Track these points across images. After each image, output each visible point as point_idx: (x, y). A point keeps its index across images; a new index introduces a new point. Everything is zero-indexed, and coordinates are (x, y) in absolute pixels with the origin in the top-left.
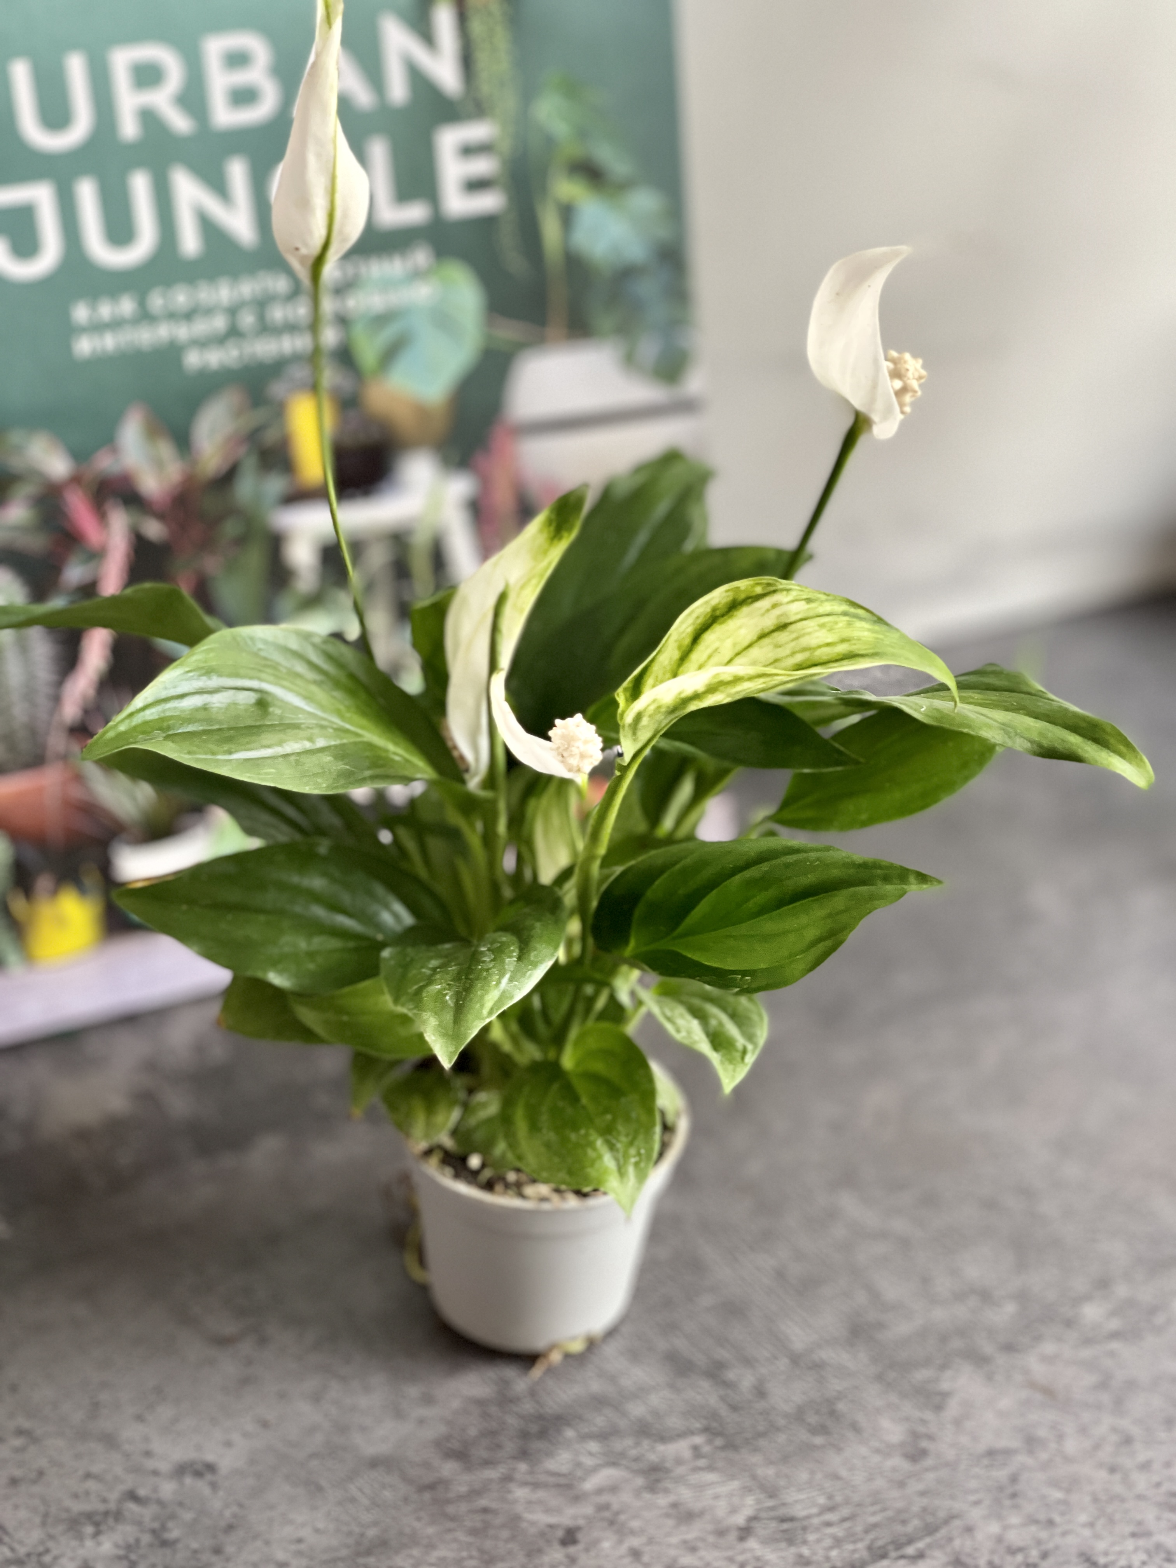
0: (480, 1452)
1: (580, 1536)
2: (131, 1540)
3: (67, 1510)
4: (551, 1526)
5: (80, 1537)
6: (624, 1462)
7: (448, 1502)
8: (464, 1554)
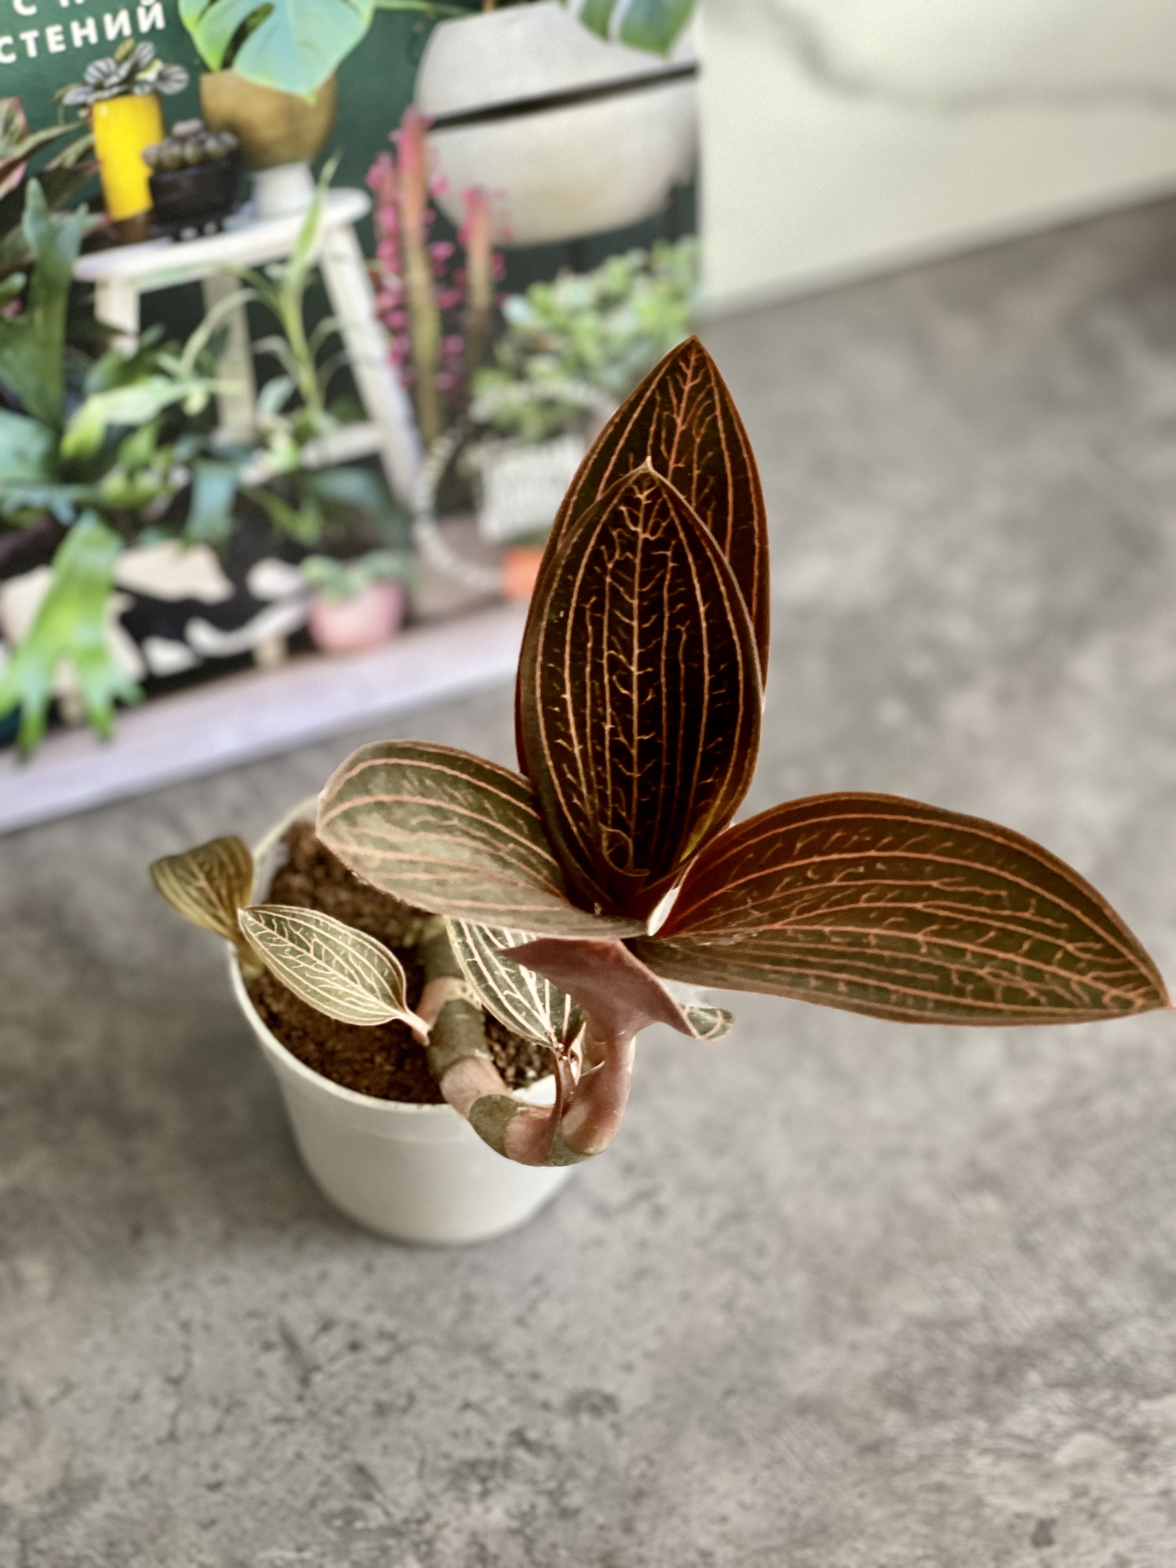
0: (927, 1400)
1: (1055, 1532)
2: (526, 1507)
3: (446, 1456)
4: (1018, 1516)
5: (464, 1499)
6: (1101, 1425)
7: (895, 1472)
8: (919, 1552)
